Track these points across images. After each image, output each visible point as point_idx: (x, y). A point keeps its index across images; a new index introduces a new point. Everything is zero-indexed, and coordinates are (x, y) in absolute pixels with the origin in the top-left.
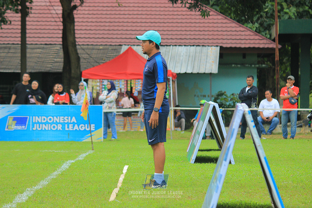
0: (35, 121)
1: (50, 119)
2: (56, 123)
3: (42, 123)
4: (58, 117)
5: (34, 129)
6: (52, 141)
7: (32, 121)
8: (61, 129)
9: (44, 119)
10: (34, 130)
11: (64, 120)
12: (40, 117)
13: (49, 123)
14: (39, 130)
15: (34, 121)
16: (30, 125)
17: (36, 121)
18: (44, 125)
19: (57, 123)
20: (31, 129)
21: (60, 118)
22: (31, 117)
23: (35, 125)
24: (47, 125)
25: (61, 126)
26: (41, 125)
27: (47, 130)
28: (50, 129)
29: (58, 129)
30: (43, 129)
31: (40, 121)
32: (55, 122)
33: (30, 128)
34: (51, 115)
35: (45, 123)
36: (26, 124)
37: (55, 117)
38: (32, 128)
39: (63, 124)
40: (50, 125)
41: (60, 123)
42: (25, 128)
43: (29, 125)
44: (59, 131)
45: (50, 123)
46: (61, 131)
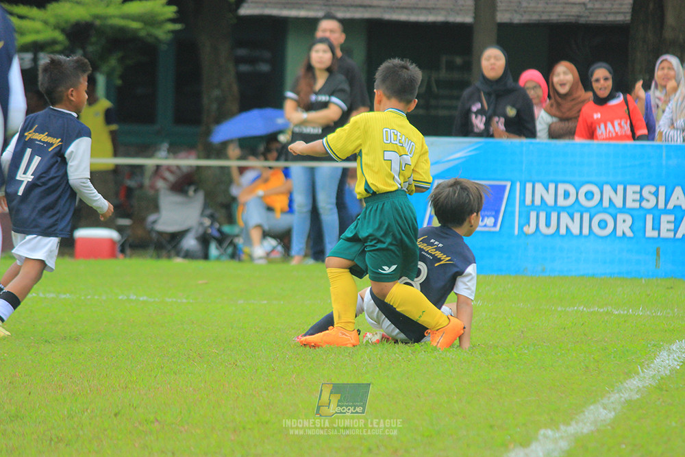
0: (533, 201)
1: (589, 196)
2: (612, 211)
3: (559, 210)
4: (620, 188)
5: (531, 229)
6: (594, 275)
7: (523, 200)
8: (629, 233)
9: (567, 195)
10: (527, 235)
11: (642, 199)
12: (552, 187)
13: (583, 210)
14: (546, 236)
15: (528, 201)
16: (513, 213)
17: (538, 202)
18: (565, 218)
19: (614, 212)
20: (516, 232)
21: (625, 190)
22: (518, 185)
23: (533, 215)
24: (577, 216)
25: (629, 221)
26: (554, 216)
27: (576, 236)
28: (586, 231)
29: (619, 233)
30: (563, 231)
31: (550, 200)
32: (606, 203)
33: (513, 227)
34: (594, 179)
35: (570, 211)
36: (498, 212)
37: (608, 189)
38: (521, 228)
39: (638, 216)
40: (586, 217)
41: (624, 209)
42: (495, 225)
43: (509, 214)
44: (620, 238)
45: (588, 210)
46: (630, 238)
